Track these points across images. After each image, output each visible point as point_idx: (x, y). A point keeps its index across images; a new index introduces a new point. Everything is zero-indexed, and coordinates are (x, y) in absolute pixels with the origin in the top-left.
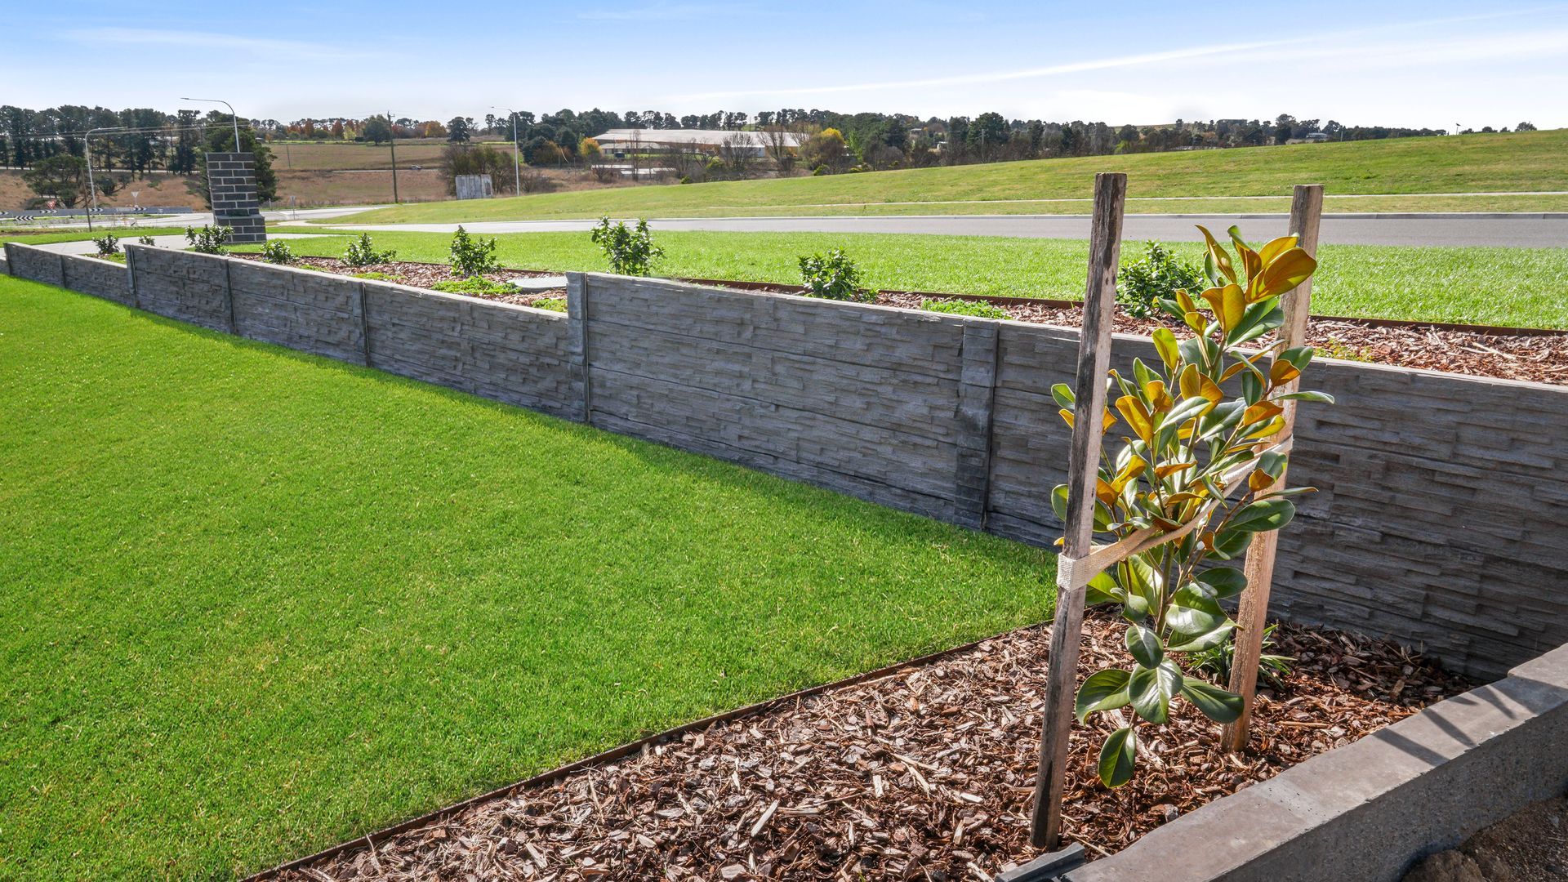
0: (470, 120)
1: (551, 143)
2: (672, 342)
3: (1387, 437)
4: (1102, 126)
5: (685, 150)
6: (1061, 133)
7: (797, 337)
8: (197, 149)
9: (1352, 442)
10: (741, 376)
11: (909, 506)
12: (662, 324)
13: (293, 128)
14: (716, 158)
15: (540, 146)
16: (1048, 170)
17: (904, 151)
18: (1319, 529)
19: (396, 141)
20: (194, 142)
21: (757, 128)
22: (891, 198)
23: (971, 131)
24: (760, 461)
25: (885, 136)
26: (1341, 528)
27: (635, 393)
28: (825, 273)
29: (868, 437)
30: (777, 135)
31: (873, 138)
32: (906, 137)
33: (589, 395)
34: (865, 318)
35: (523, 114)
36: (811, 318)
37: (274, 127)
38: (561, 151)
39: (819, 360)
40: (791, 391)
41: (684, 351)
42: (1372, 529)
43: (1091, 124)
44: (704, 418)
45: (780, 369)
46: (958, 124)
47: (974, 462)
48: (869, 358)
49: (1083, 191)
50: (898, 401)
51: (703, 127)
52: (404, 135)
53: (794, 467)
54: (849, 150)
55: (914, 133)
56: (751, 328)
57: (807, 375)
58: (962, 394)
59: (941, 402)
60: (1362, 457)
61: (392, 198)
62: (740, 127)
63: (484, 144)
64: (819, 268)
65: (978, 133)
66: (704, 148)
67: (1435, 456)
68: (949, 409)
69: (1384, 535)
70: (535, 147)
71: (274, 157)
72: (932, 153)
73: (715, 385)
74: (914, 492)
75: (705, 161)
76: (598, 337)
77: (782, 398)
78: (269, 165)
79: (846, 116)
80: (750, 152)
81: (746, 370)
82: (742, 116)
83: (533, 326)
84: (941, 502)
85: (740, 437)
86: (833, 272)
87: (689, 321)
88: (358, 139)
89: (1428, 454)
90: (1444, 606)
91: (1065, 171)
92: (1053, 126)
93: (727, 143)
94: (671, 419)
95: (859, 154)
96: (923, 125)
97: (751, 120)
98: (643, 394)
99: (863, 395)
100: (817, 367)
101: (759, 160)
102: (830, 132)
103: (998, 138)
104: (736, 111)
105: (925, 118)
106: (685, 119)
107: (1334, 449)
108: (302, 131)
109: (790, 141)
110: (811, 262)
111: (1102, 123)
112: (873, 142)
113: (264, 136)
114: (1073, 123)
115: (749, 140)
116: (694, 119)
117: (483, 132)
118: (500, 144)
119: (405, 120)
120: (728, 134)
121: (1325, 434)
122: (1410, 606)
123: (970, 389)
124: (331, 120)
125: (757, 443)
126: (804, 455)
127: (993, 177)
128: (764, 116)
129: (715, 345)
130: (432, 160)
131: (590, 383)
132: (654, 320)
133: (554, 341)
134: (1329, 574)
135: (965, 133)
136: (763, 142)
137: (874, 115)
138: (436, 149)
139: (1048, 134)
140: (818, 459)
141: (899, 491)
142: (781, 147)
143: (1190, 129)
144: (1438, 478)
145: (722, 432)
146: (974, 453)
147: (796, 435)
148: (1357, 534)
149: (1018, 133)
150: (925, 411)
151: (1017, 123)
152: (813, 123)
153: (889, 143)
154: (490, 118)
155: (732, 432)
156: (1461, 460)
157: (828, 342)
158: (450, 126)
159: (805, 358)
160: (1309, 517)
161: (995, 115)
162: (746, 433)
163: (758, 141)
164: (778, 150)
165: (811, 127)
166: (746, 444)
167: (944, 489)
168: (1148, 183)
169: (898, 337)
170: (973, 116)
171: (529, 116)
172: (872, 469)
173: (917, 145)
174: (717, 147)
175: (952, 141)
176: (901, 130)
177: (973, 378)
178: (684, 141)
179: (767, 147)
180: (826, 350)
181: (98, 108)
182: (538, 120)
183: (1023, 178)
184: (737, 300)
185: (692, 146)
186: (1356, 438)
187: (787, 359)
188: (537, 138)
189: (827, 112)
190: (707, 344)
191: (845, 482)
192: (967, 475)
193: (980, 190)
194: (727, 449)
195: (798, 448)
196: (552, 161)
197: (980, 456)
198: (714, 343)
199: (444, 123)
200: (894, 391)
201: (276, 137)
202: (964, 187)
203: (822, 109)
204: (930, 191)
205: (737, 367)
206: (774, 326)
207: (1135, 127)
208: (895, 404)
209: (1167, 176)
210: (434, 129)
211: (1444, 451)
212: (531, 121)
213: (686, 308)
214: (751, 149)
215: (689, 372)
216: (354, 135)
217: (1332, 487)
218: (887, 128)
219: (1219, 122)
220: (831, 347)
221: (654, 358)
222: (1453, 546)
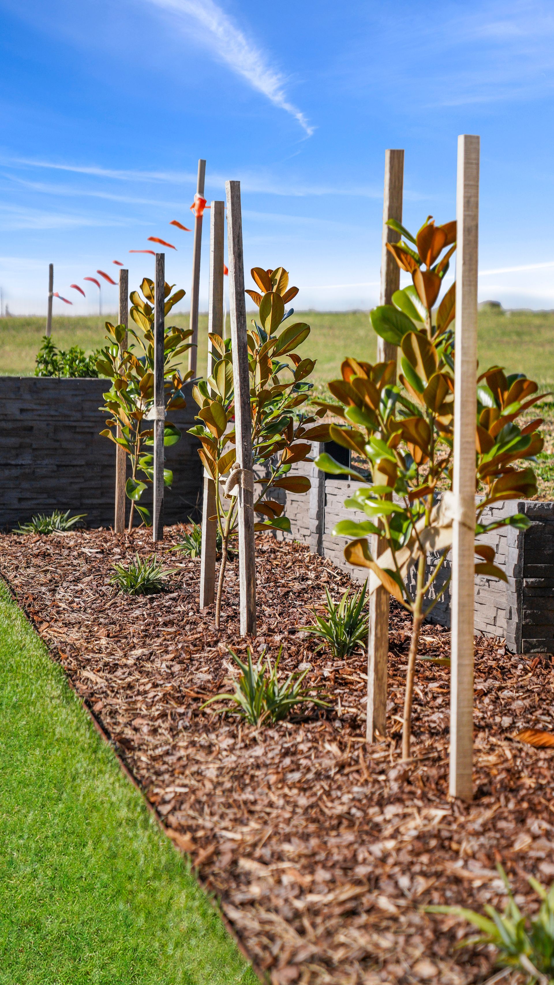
3: (53, 413)
9: (38, 418)
18: (27, 471)
26: (37, 468)
42: (52, 464)
60: (43, 425)
67: (75, 419)
69: (58, 466)
89: (72, 419)
90: (88, 498)
107: (30, 424)
121: (25, 416)
122: (74, 502)
134: (35, 495)
144: (78, 430)
148: (45, 469)
156: (85, 419)
160: (22, 465)
186: (40, 415)
211: (78, 415)
217: (31, 445)
222: (89, 464)
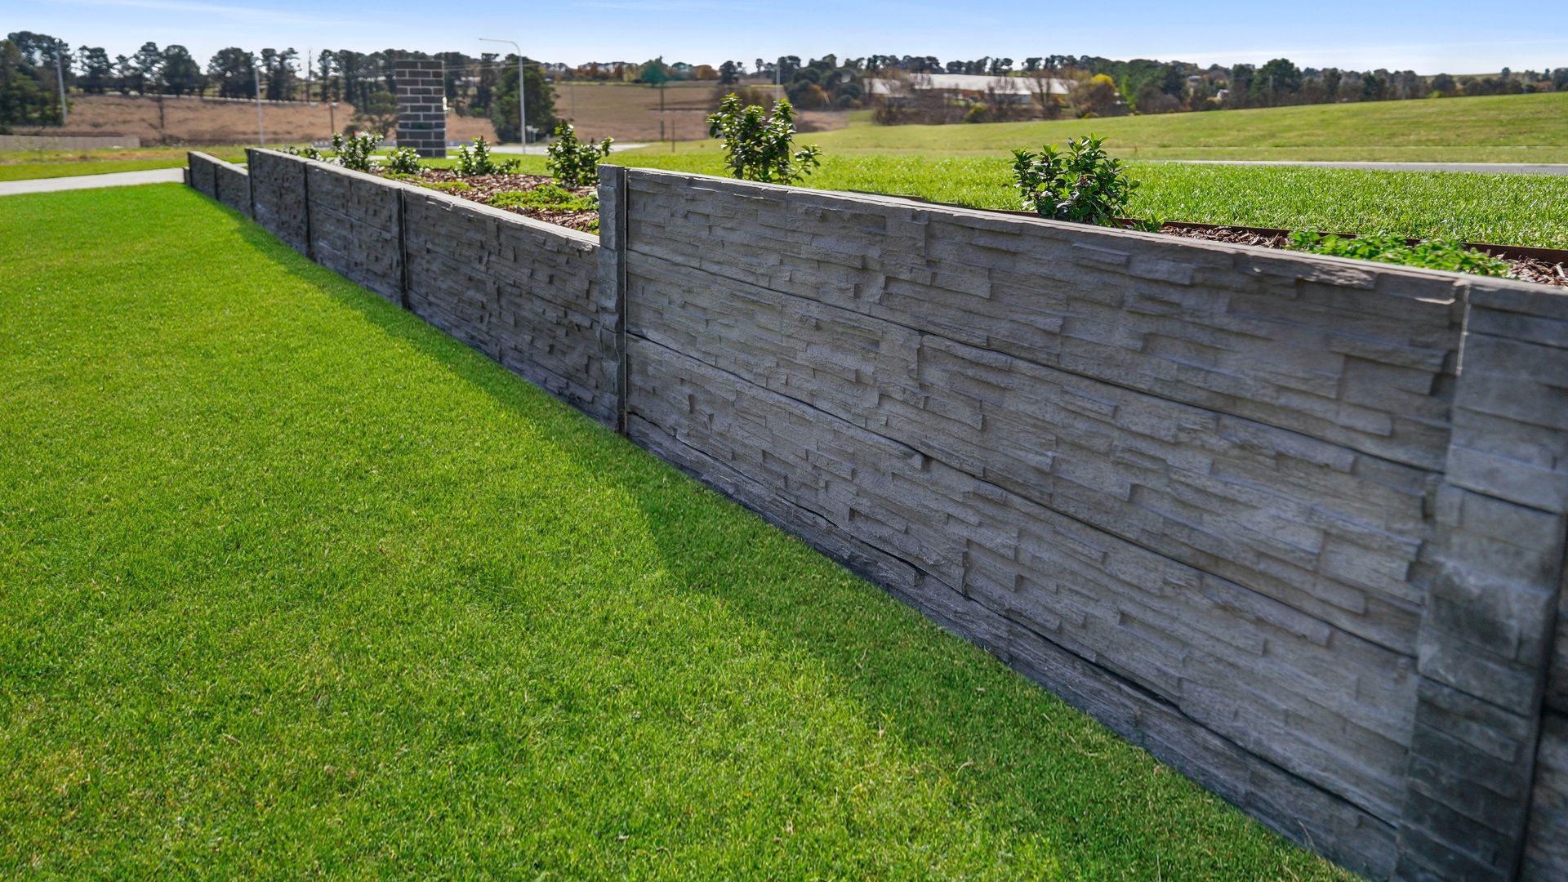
0: (740, 64)
1: (816, 87)
2: (744, 300)
4: (1410, 74)
5: (946, 95)
6: (1361, 82)
7: (973, 304)
8: (494, 89)
10: (858, 381)
11: (1243, 788)
12: (730, 264)
13: (580, 69)
14: (979, 105)
15: (804, 89)
16: (1355, 114)
17: (1181, 99)
19: (669, 83)
20: (493, 83)
21: (1023, 74)
22: (1166, 142)
23: (1257, 78)
24: (890, 572)
25: (1160, 83)
27: (687, 390)
28: (1061, 183)
29: (1130, 573)
30: (1044, 81)
31: (1147, 85)
32: (1184, 84)
33: (624, 388)
34: (1140, 268)
35: (791, 58)
36: (1005, 263)
37: (563, 69)
38: (825, 95)
39: (1022, 365)
40: (955, 429)
41: (763, 318)
43: (1397, 72)
44: (791, 459)
45: (934, 374)
46: (1242, 71)
47: (1481, 738)
48: (1146, 373)
49: (1401, 139)
50: (1224, 499)
51: (968, 72)
52: (678, 78)
53: (958, 604)
54: (1121, 98)
55: (1193, 80)
56: (881, 280)
57: (992, 396)
58: (1447, 517)
59: (1362, 523)
61: (658, 136)
62: (1006, 73)
63: (753, 86)
64: (1051, 174)
65: (1265, 81)
66: (967, 93)
68: (1390, 551)
70: (800, 90)
71: (558, 96)
72: (1212, 102)
73: (812, 394)
74: (1264, 760)
75: (968, 107)
76: (641, 283)
77: (937, 442)
78: (553, 103)
79: (1118, 62)
80: (1014, 99)
81: (868, 369)
82: (1008, 62)
83: (562, 259)
84: (1348, 814)
85: (853, 513)
86: (1075, 179)
87: (773, 259)
88: (637, 81)
91: (1377, 115)
92: (1352, 74)
93: (991, 89)
94: (739, 450)
95: (1130, 101)
96: (1203, 72)
97: (1017, 66)
98: (700, 396)
99: (1128, 466)
100: (1015, 381)
101: (1024, 106)
102: (1100, 78)
103: (1289, 86)
104: (1002, 58)
105: (1204, 65)
106: (950, 65)
108: (587, 73)
109: (1058, 88)
110: (1036, 162)
111: (1411, 72)
112: (1146, 89)
113: (553, 77)
114: (1376, 72)
115: (1013, 85)
116: (959, 64)
117: (753, 76)
118: (766, 87)
119: (680, 63)
120: (992, 79)
123: (1475, 505)
124: (614, 63)
125: (885, 532)
126: (979, 582)
127: (1287, 122)
128: (1032, 62)
129: (814, 310)
130: (702, 102)
131: (626, 368)
132: (718, 255)
133: (586, 286)
135: (1250, 81)
136: (1028, 88)
137: (1149, 61)
138: (704, 92)
139: (1346, 83)
140: (1013, 601)
141: (1216, 743)
142: (1048, 94)
143: (1519, 79)
145: (822, 494)
146: (1484, 712)
147: (965, 533)
149: (1311, 81)
150: (1308, 541)
151: (1309, 71)
152: (1083, 69)
153: (1165, 90)
154: (759, 62)
155: (839, 499)
157: (1043, 322)
158: (721, 70)
159: (990, 357)
161: (1285, 62)
162: (864, 505)
163: (1024, 87)
164: (1045, 97)
165: (1080, 73)
166: (865, 530)
167: (1360, 780)
168: (1487, 129)
169: (1233, 324)
170: (1259, 64)
171: (796, 60)
172: (1145, 662)
173: (1195, 92)
174: (981, 93)
175: (1235, 89)
176: (1179, 77)
177: (1491, 474)
178: (945, 86)
179: (1034, 94)
180: (1039, 341)
181: (417, 52)
182: (804, 64)
183: (1324, 123)
184: (855, 216)
185: (955, 91)
187: (949, 353)
188: (802, 82)
189: (1098, 59)
190: (798, 308)
191: (1074, 674)
192: (1449, 775)
193: (1273, 136)
194: (829, 532)
195: (967, 563)
196: (816, 105)
197: (1503, 726)
198: (813, 306)
199: (716, 66)
200: (1214, 470)
201: (564, 79)
202: (1252, 131)
203: (1092, 55)
204: (1211, 136)
205: (851, 362)
206: (924, 276)
207: (1451, 77)
208: (1215, 505)
209: (1511, 122)
210: (706, 71)
212: (798, 65)
213: (768, 232)
214: (1015, 95)
215: (769, 362)
216: (633, 77)
218: (1163, 75)
219: (1557, 71)
220: (1049, 334)
221: (716, 329)
